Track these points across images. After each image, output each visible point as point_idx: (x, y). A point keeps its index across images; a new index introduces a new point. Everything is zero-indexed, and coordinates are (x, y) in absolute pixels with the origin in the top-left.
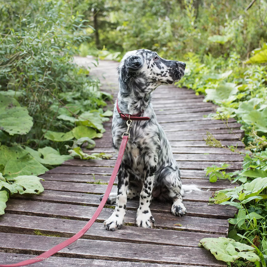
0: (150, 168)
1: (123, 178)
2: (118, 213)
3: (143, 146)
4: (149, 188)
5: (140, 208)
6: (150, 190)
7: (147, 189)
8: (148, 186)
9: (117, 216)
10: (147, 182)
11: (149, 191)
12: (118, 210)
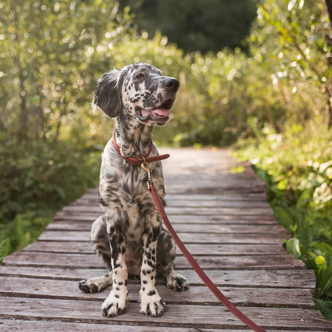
0: (153, 230)
1: (118, 245)
2: (118, 293)
3: (144, 202)
4: (153, 259)
5: (144, 289)
6: (155, 262)
7: (151, 260)
8: (152, 255)
9: (117, 297)
10: (150, 250)
11: (153, 262)
12: (118, 289)
